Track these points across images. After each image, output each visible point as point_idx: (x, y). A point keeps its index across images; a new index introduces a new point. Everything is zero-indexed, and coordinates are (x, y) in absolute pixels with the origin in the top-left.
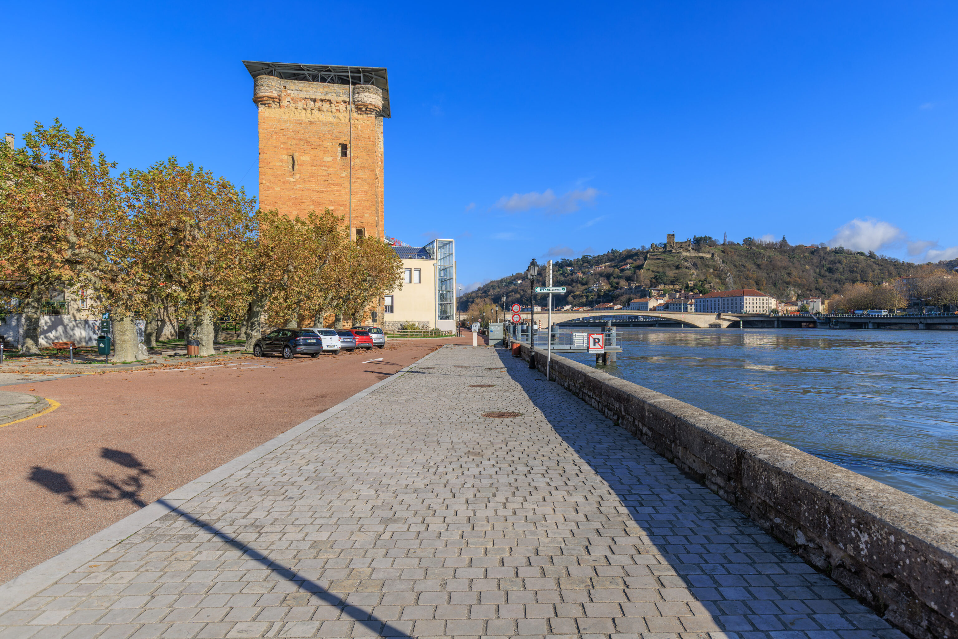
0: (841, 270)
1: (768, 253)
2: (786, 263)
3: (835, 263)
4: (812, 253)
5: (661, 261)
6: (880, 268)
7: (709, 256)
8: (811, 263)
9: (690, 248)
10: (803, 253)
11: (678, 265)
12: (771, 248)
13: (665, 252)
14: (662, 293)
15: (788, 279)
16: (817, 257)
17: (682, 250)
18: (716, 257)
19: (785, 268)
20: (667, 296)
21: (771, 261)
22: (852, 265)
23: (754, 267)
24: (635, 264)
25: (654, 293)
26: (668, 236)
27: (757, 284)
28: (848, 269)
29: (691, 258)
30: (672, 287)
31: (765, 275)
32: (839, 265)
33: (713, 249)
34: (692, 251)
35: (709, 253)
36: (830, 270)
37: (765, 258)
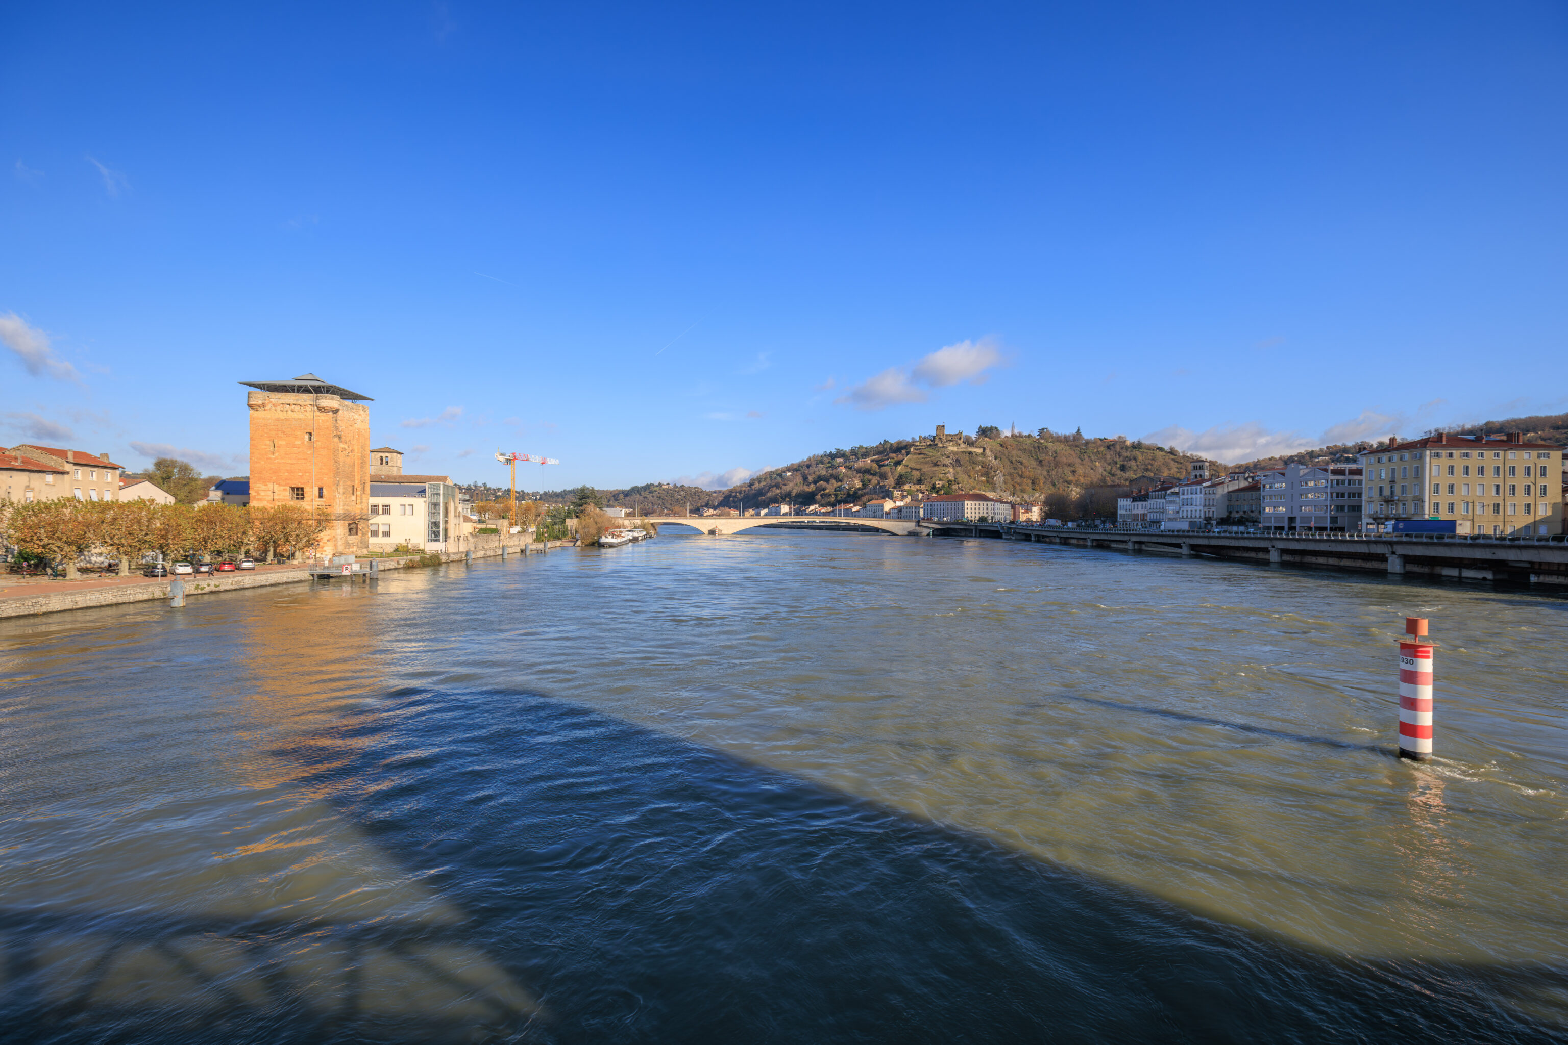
0: (1135, 468)
1: (1059, 447)
2: (1074, 459)
3: (1130, 460)
4: (1109, 447)
5: (923, 456)
6: (1179, 466)
7: (980, 451)
8: (1103, 458)
9: (961, 442)
10: (1098, 447)
11: (938, 462)
12: (1060, 441)
13: (930, 445)
14: (905, 493)
16: (1112, 453)
17: (950, 444)
18: (988, 452)
19: (1070, 465)
20: (909, 497)
21: (1055, 457)
22: (1147, 462)
23: (1034, 463)
24: (896, 458)
25: (897, 493)
26: (938, 427)
27: (1033, 483)
28: (1143, 467)
29: (956, 453)
30: (918, 487)
31: (1045, 473)
32: (1133, 462)
33: (990, 443)
34: (963, 445)
35: (981, 447)
37: (1050, 453)
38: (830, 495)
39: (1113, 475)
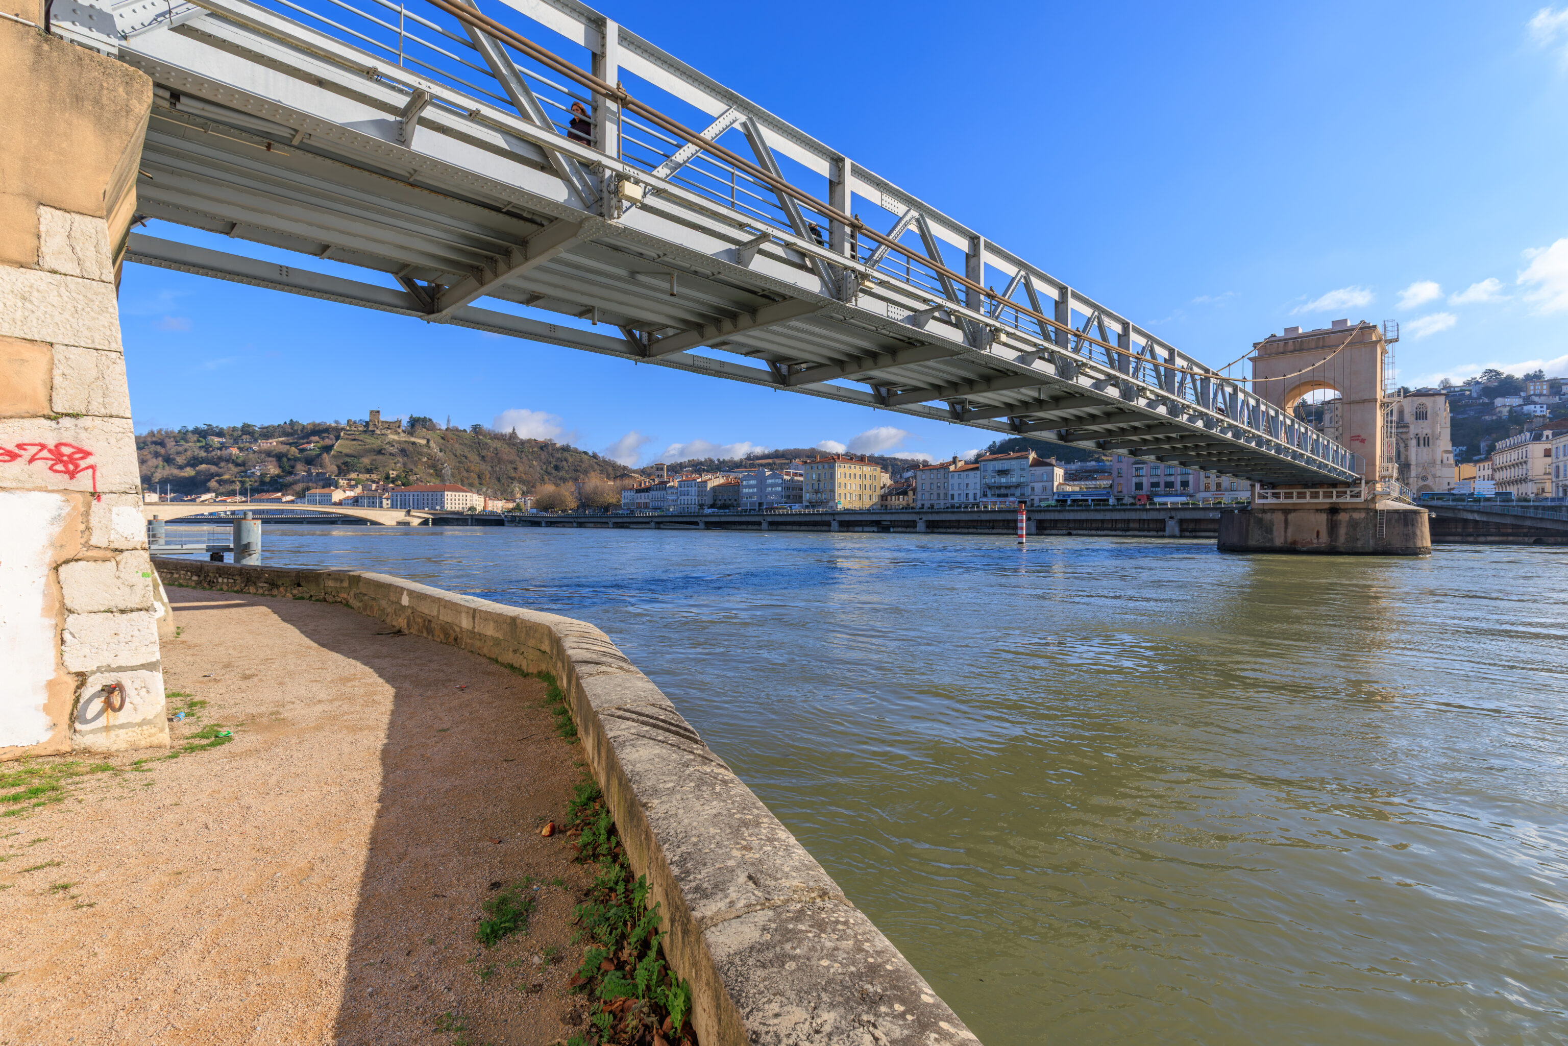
0: (567, 468)
1: (497, 444)
2: (513, 457)
3: (562, 461)
4: (541, 448)
5: (359, 443)
6: (601, 468)
7: (424, 442)
8: (538, 458)
9: (400, 430)
10: (532, 447)
11: (381, 450)
12: (499, 439)
13: (365, 431)
14: (353, 483)
15: (513, 475)
16: (546, 453)
17: (389, 431)
18: (432, 444)
19: (511, 462)
20: (360, 487)
21: (497, 454)
22: (576, 463)
23: (478, 459)
24: (322, 443)
25: (342, 482)
26: (371, 412)
27: (479, 477)
28: (573, 467)
29: (399, 442)
30: (368, 476)
31: (490, 468)
32: (564, 463)
33: (430, 435)
34: (402, 434)
35: (423, 438)
36: (557, 468)
37: (491, 450)
38: (233, 482)
39: (549, 474)
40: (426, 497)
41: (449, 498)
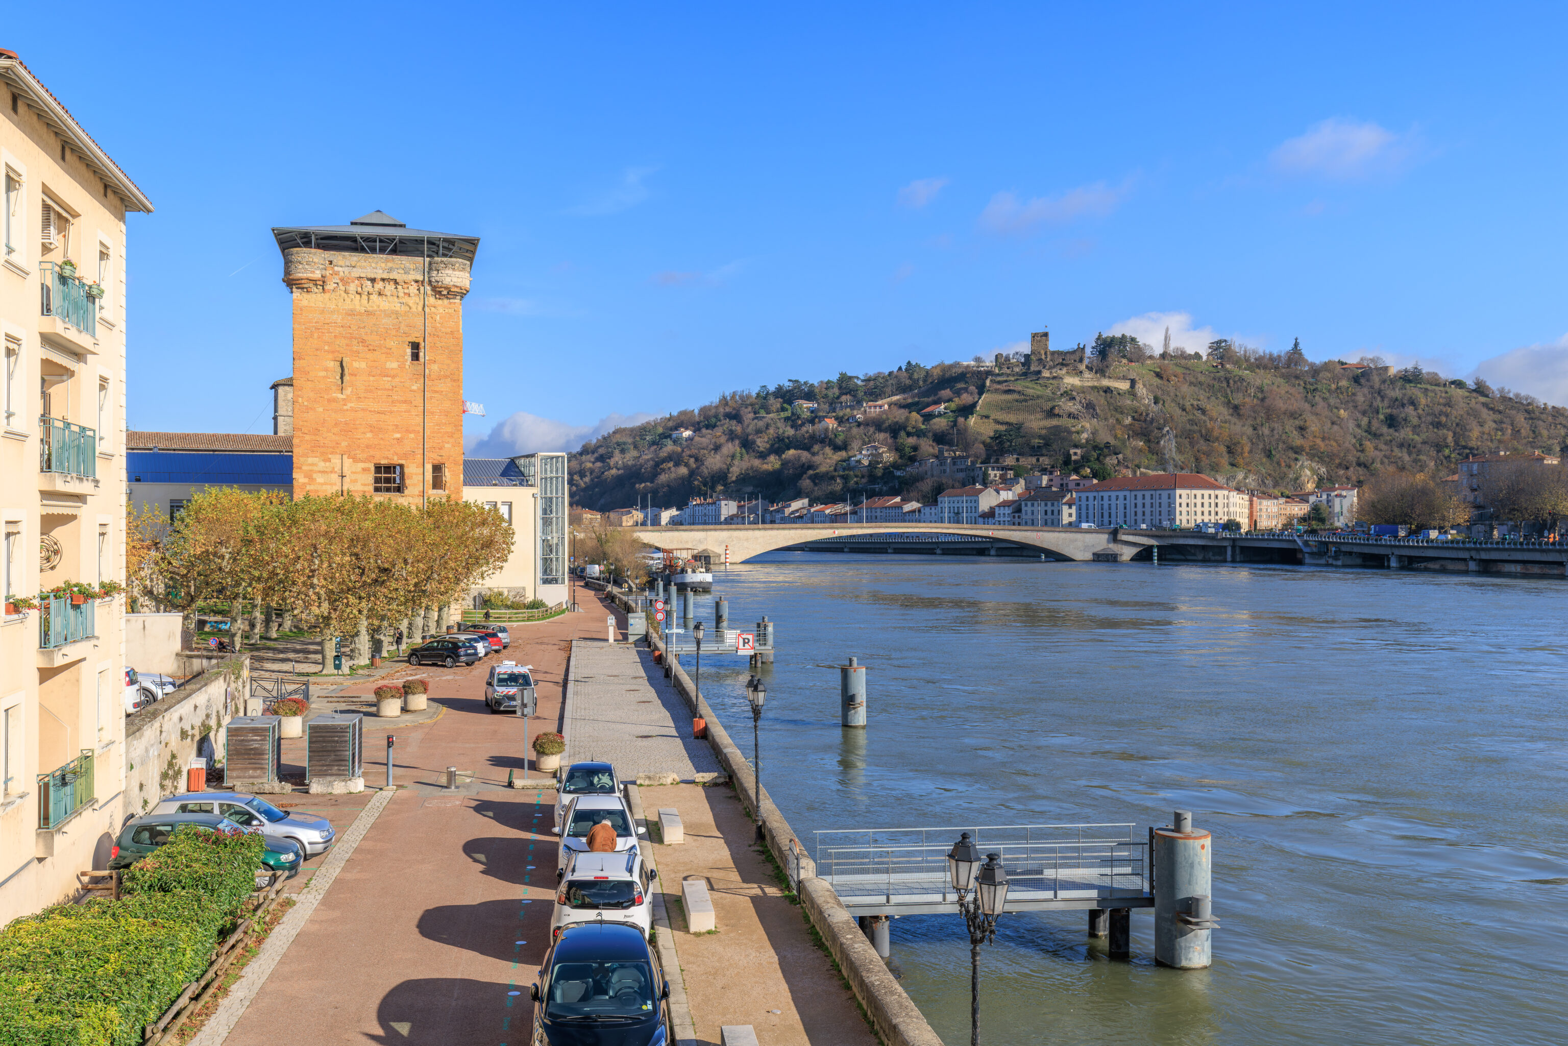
0: (1415, 421)
1: (1263, 379)
2: (1297, 403)
3: (1403, 405)
4: (1356, 380)
5: (1016, 396)
6: (1498, 417)
7: (1124, 386)
8: (1350, 402)
9: (1082, 367)
10: (1336, 378)
11: (1053, 408)
12: (1266, 367)
13: (1025, 374)
15: (1298, 442)
16: (1366, 390)
17: (1064, 371)
18: (1141, 389)
19: (1293, 415)
20: (1022, 482)
21: (1263, 400)
22: (1437, 409)
23: (1225, 412)
24: (957, 402)
25: (994, 474)
26: (1034, 336)
27: (1230, 451)
28: (1429, 419)
29: (1082, 390)
30: (1033, 460)
31: (1250, 431)
32: (1410, 410)
33: (1135, 370)
34: (1087, 375)
35: (1124, 378)
36: (1392, 422)
37: (1252, 391)
38: (833, 478)
39: (1376, 436)
40: (1140, 501)
41: (1184, 501)
